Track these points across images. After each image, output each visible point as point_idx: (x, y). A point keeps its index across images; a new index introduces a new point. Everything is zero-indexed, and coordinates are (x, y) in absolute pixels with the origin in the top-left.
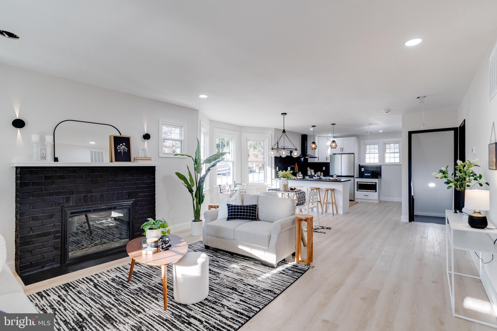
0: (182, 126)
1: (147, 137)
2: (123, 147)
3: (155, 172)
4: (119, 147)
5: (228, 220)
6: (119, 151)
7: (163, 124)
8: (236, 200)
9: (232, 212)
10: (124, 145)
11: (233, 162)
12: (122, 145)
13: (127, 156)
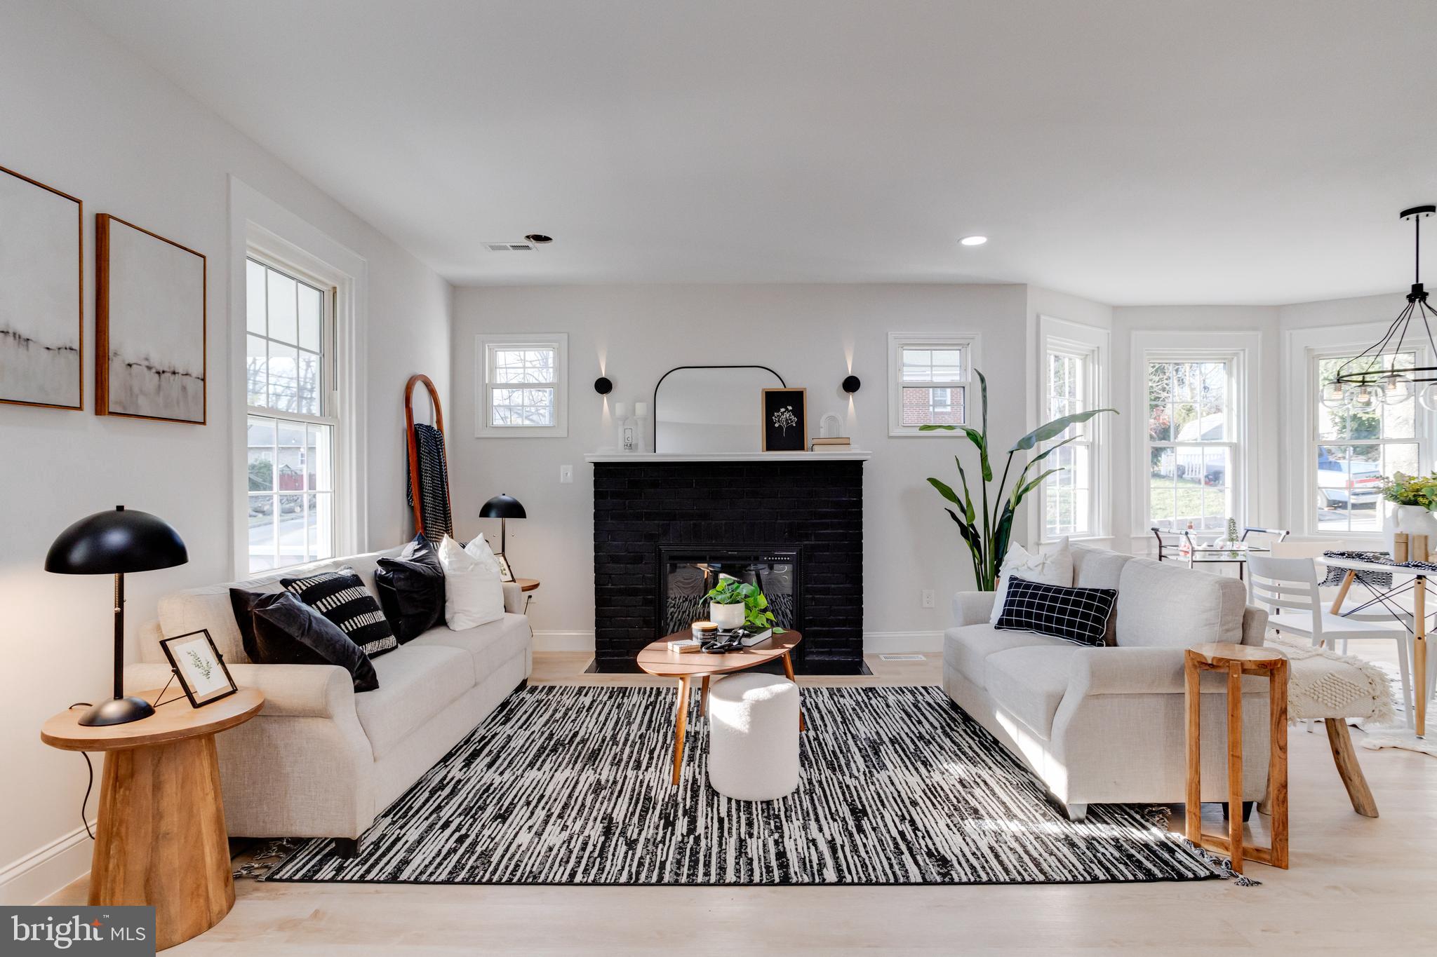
0: (966, 342)
1: (851, 385)
2: (787, 415)
3: (863, 477)
4: (778, 416)
5: (999, 628)
6: (777, 425)
7: (903, 346)
8: (1043, 568)
9: (1021, 604)
10: (789, 411)
11: (1235, 448)
12: (785, 411)
13: (795, 438)
